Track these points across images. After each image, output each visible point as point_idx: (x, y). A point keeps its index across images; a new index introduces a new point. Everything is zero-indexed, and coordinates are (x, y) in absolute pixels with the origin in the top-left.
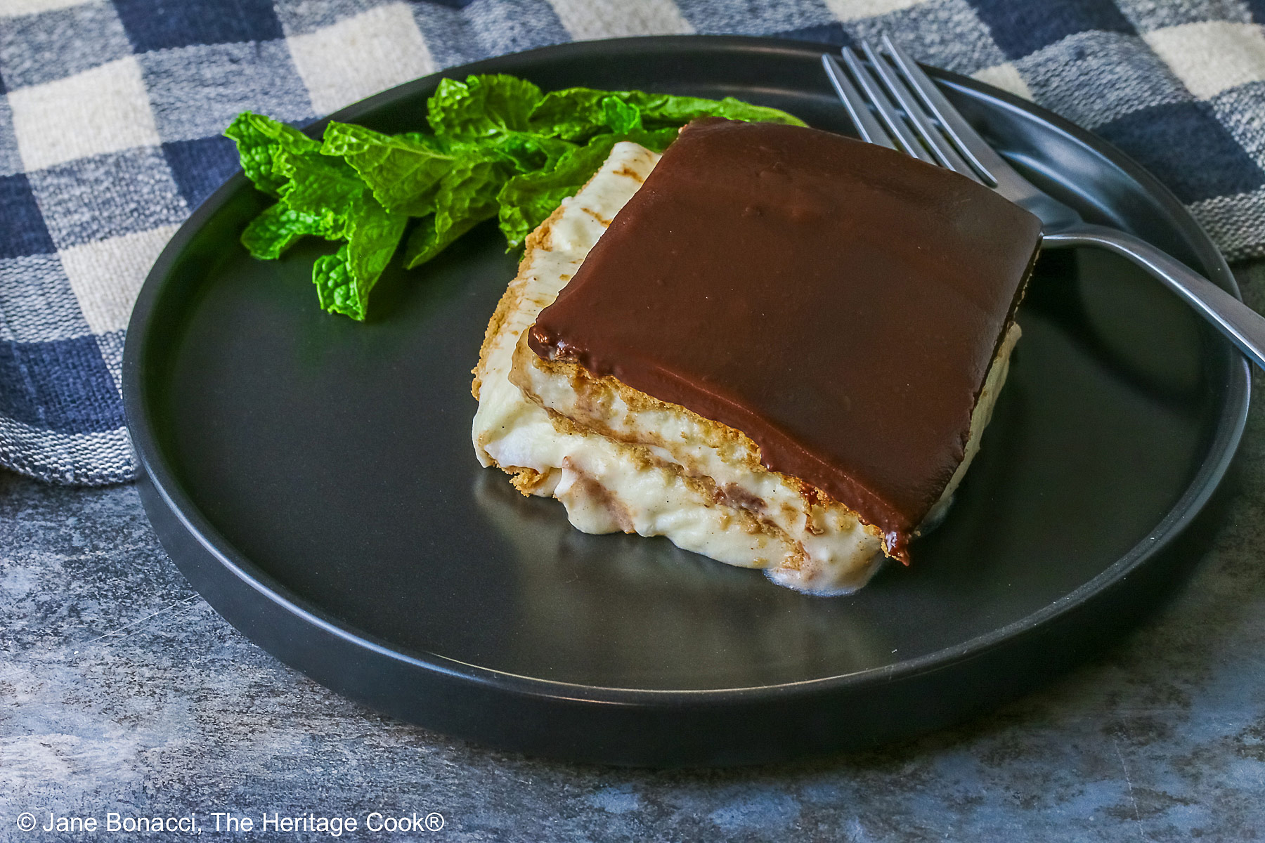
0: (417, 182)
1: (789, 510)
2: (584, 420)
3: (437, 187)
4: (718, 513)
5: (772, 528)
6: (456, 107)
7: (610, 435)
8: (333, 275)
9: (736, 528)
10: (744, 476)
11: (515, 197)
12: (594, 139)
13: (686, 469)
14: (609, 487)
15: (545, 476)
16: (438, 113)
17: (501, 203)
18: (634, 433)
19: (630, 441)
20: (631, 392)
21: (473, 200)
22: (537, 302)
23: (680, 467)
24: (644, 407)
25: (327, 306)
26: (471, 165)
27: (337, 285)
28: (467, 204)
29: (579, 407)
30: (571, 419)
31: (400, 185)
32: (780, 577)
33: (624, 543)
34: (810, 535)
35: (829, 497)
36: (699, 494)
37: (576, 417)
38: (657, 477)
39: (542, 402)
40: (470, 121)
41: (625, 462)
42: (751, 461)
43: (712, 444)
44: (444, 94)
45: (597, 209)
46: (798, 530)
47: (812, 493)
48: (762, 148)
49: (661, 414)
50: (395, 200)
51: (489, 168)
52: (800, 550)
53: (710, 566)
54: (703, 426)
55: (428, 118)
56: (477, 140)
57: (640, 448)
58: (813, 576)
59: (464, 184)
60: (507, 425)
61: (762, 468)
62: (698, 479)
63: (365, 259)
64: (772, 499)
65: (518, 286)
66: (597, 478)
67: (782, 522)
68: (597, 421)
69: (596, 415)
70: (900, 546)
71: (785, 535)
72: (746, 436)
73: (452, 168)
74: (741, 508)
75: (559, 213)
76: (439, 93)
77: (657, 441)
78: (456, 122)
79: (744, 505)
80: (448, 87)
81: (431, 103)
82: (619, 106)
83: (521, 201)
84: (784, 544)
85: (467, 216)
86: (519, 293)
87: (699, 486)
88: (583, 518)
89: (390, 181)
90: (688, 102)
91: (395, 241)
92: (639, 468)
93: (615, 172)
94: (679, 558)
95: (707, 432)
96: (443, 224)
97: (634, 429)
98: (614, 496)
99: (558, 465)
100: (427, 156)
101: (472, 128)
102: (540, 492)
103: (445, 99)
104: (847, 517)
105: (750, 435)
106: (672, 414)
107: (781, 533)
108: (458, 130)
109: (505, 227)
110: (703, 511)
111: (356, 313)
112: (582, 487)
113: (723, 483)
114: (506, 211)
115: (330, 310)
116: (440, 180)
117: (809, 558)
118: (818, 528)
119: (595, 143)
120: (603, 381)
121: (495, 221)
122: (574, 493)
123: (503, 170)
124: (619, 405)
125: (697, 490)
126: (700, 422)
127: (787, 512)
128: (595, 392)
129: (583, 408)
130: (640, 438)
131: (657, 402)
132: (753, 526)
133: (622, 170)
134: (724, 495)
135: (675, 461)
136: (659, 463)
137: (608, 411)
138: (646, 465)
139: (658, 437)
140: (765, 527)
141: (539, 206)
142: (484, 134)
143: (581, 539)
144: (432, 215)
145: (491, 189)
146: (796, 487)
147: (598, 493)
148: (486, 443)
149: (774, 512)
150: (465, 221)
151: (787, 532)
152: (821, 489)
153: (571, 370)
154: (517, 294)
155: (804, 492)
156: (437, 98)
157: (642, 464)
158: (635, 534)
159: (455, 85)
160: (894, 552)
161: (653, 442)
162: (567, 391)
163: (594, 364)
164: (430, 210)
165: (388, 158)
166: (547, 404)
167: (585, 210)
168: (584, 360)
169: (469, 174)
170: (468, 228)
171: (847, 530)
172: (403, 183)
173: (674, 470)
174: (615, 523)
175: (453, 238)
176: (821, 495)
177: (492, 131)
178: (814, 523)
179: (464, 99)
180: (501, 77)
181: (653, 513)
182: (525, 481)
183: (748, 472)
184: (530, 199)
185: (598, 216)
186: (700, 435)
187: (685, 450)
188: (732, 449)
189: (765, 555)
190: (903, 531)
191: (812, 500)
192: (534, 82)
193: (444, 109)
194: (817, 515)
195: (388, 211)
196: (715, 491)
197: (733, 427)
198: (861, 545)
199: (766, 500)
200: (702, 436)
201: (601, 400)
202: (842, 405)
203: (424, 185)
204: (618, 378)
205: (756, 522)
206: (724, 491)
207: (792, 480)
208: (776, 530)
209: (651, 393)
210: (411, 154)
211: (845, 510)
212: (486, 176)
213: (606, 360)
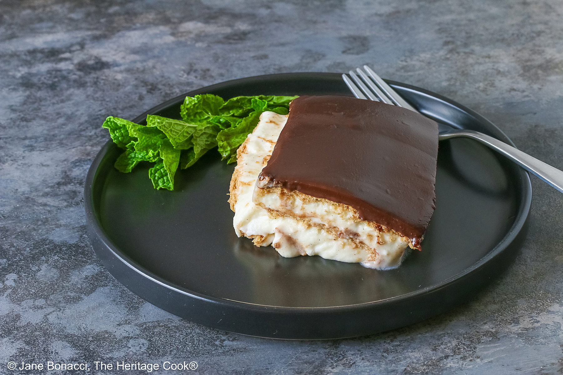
0: (184, 136)
1: (370, 236)
2: (284, 210)
3: (192, 137)
4: (340, 241)
5: (362, 245)
6: (192, 107)
7: (294, 216)
8: (156, 174)
9: (348, 248)
10: (351, 225)
11: (223, 139)
12: (251, 114)
13: (327, 225)
14: (294, 237)
16: (185, 111)
17: (218, 141)
18: (305, 213)
19: (303, 217)
20: (304, 196)
21: (206, 141)
22: (249, 172)
23: (324, 225)
24: (309, 201)
25: (157, 187)
26: (204, 128)
27: (159, 178)
28: (204, 142)
29: (282, 206)
30: (277, 211)
31: (178, 137)
32: (367, 265)
33: (302, 260)
34: (379, 245)
35: (387, 228)
36: (332, 235)
37: (279, 210)
38: (314, 231)
39: (265, 206)
40: (197, 113)
41: (301, 226)
42: (354, 218)
43: (338, 213)
44: (187, 102)
45: (263, 136)
46: (374, 244)
47: (380, 227)
49: (316, 204)
50: (177, 143)
51: (210, 129)
53: (337, 264)
54: (334, 206)
55: (180, 113)
56: (200, 121)
57: (307, 219)
58: (381, 262)
59: (202, 134)
60: (249, 219)
61: (359, 220)
62: (332, 229)
63: (170, 166)
64: (363, 233)
65: (239, 168)
66: (290, 235)
67: (367, 242)
68: (289, 210)
69: (289, 208)
70: (417, 243)
71: (368, 247)
72: (353, 207)
73: (196, 130)
74: (350, 238)
75: (248, 140)
76: (185, 102)
77: (314, 215)
78: (192, 114)
79: (351, 236)
80: (189, 100)
81: (182, 107)
82: (258, 101)
83: (226, 139)
84: (367, 251)
85: (205, 147)
86: (241, 170)
87: (331, 232)
88: (285, 252)
89: (175, 135)
90: (281, 98)
91: (178, 159)
92: (306, 228)
93: (267, 122)
94: (324, 263)
95: (336, 208)
96: (197, 150)
97: (304, 212)
98: (297, 241)
99: (272, 232)
100: (186, 125)
101: (198, 116)
102: (265, 245)
103: (188, 104)
104: (393, 235)
106: (321, 203)
107: (366, 246)
108: (192, 117)
109: (220, 150)
110: (334, 242)
111: (170, 188)
112: (285, 239)
113: (342, 229)
114: (220, 143)
115: (158, 188)
116: (193, 134)
117: (379, 255)
118: (382, 241)
119: (251, 115)
120: (292, 193)
121: (217, 147)
122: (281, 242)
123: (216, 129)
124: (298, 203)
125: (330, 234)
126: (333, 204)
128: (288, 198)
129: (283, 206)
130: (307, 215)
131: (315, 198)
132: (354, 246)
133: (269, 121)
134: (343, 234)
135: (322, 223)
136: (315, 225)
137: (293, 206)
138: (309, 226)
139: (315, 213)
140: (359, 245)
141: (232, 141)
142: (203, 118)
143: (284, 261)
144: (192, 149)
145: (213, 136)
146: (372, 226)
147: (291, 241)
148: (241, 227)
149: (364, 238)
150: (204, 149)
151: (369, 246)
152: (383, 225)
153: (278, 191)
155: (377, 227)
156: (185, 104)
157: (307, 226)
158: (307, 255)
159: (191, 99)
160: (415, 246)
161: (312, 216)
162: (276, 200)
163: (289, 186)
164: (191, 146)
165: (173, 127)
166: (267, 206)
167: (259, 137)
168: (285, 185)
169: (203, 131)
171: (394, 241)
173: (321, 227)
174: (298, 252)
176: (384, 227)
177: (206, 117)
178: (380, 240)
179: (195, 104)
180: (208, 95)
181: (313, 246)
182: (259, 240)
183: (353, 222)
184: (229, 139)
185: (264, 139)
187: (326, 217)
188: (346, 214)
189: (360, 256)
190: (418, 237)
191: (380, 230)
192: (220, 96)
193: (187, 109)
194: (382, 237)
195: (175, 148)
196: (339, 233)
197: (347, 204)
198: (399, 247)
199: (360, 233)
200: (334, 210)
201: (290, 202)
202: (387, 192)
203: (187, 136)
204: (298, 191)
205: (356, 244)
206: (343, 232)
207: (372, 223)
208: (364, 246)
209: (313, 196)
210: (180, 125)
211: (393, 233)
212: (210, 131)
213: (294, 184)
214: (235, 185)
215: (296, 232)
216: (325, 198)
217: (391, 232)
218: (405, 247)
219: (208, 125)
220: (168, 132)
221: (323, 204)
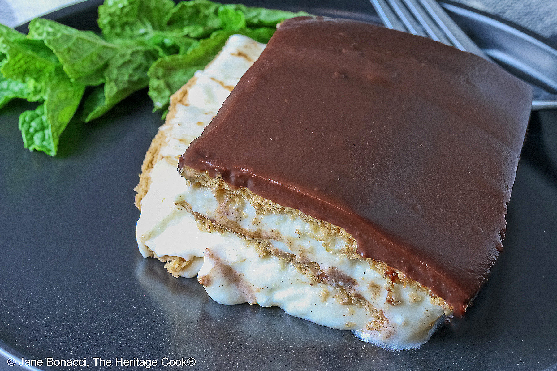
0: (92, 62)
1: (375, 287)
2: (222, 221)
3: (106, 66)
4: (321, 288)
5: (360, 300)
6: (118, 12)
7: (241, 233)
8: (33, 124)
9: (333, 301)
10: (343, 262)
11: (160, 73)
12: (214, 35)
13: (298, 258)
14: (238, 270)
15: (190, 263)
16: (106, 17)
17: (150, 77)
18: (260, 230)
19: (257, 237)
20: (260, 200)
21: (131, 76)
22: (181, 140)
23: (293, 256)
24: (269, 211)
25: (29, 146)
26: (130, 52)
27: (36, 131)
28: (126, 78)
29: (219, 212)
30: (212, 221)
31: (81, 63)
32: (365, 336)
33: (248, 311)
34: (390, 305)
35: (408, 277)
36: (306, 275)
37: (216, 219)
38: (275, 263)
39: (191, 208)
40: (127, 23)
41: (252, 252)
42: (349, 251)
43: (319, 238)
44: (110, 3)
45: (220, 78)
46: (381, 302)
47: (394, 274)
48: (341, 34)
49: (281, 216)
50: (77, 73)
51: (141, 54)
52: (381, 316)
53: (312, 328)
54: (312, 225)
55: (98, 21)
56: (131, 37)
57: (263, 242)
58: (390, 335)
59: (125, 64)
60: (162, 226)
61: (357, 256)
62: (307, 265)
63: (56, 113)
64: (363, 279)
65: (167, 130)
66: (230, 264)
67: (368, 295)
68: (232, 222)
69: (232, 217)
71: (370, 305)
72: (347, 232)
73: (116, 54)
74: (339, 286)
75: (193, 81)
76: (107, 3)
77: (277, 237)
78: (118, 24)
79: (341, 283)
81: (101, 9)
82: (231, 13)
83: (165, 76)
84: (368, 312)
85: (126, 86)
86: (167, 134)
87: (306, 270)
88: (219, 293)
89: (75, 59)
91: (77, 102)
92: (261, 256)
93: (232, 54)
94: (289, 323)
95: (316, 230)
96: (110, 91)
97: (259, 227)
98: (242, 277)
99: (200, 254)
100: (100, 44)
101: (128, 29)
102: (187, 274)
103: (111, 7)
104: (418, 292)
105: (350, 231)
106: (289, 217)
107: (367, 304)
108: (118, 30)
109: (152, 94)
110: (308, 288)
111: (50, 150)
112: (219, 270)
113: (326, 267)
114: (154, 83)
115: (31, 148)
116: (108, 61)
117: (388, 322)
118: (397, 300)
119: (216, 37)
120: (239, 192)
121: (147, 89)
122: (213, 274)
123: (151, 55)
124: (250, 210)
125: (304, 273)
126: (312, 222)
127: (373, 288)
128: (232, 201)
129: (222, 212)
130: (264, 234)
131: (279, 206)
132: (346, 299)
133: (237, 53)
134: (326, 276)
135: (290, 251)
136: (277, 253)
137: (240, 214)
138: (268, 254)
139: (278, 234)
140: (355, 300)
141: (176, 80)
142: (136, 33)
143: (217, 309)
144: (102, 86)
145: (143, 68)
146: (381, 270)
147: (230, 274)
148: (147, 240)
149: (363, 289)
150: (125, 90)
151: (372, 303)
152: (400, 271)
153: (215, 183)
154: (166, 135)
155: (388, 273)
156: (106, 6)
157: (264, 254)
158: (257, 305)
161: (274, 237)
162: (210, 200)
163: (233, 179)
164: (100, 81)
165: (74, 44)
166: (195, 210)
167: (213, 79)
168: (226, 176)
169: (128, 58)
170: (127, 94)
171: (418, 301)
172: (83, 61)
173: (288, 258)
174: (242, 297)
175: (117, 101)
176: (401, 275)
177: (143, 31)
178: (394, 297)
179: (124, 7)
181: (271, 290)
182: (176, 266)
183: (345, 258)
184: (169, 75)
185: (221, 83)
186: (311, 232)
187: (298, 243)
188: (334, 242)
189: (354, 320)
191: (394, 279)
193: (110, 14)
194: (397, 290)
195: (72, 80)
196: (319, 273)
197: (336, 225)
198: (427, 313)
199: (358, 280)
200: (312, 232)
201: (236, 207)
202: (416, 210)
203: (97, 63)
204: (250, 189)
205: (349, 296)
206: (326, 273)
207: (379, 265)
208: (363, 302)
209: (275, 200)
210: (89, 42)
211: (418, 287)
212: (139, 59)
213: (242, 176)
214: (151, 162)
215: (242, 261)
216: (297, 208)
217: (415, 286)
218: (439, 315)
219: (140, 48)
220: (61, 53)
221: (294, 218)
